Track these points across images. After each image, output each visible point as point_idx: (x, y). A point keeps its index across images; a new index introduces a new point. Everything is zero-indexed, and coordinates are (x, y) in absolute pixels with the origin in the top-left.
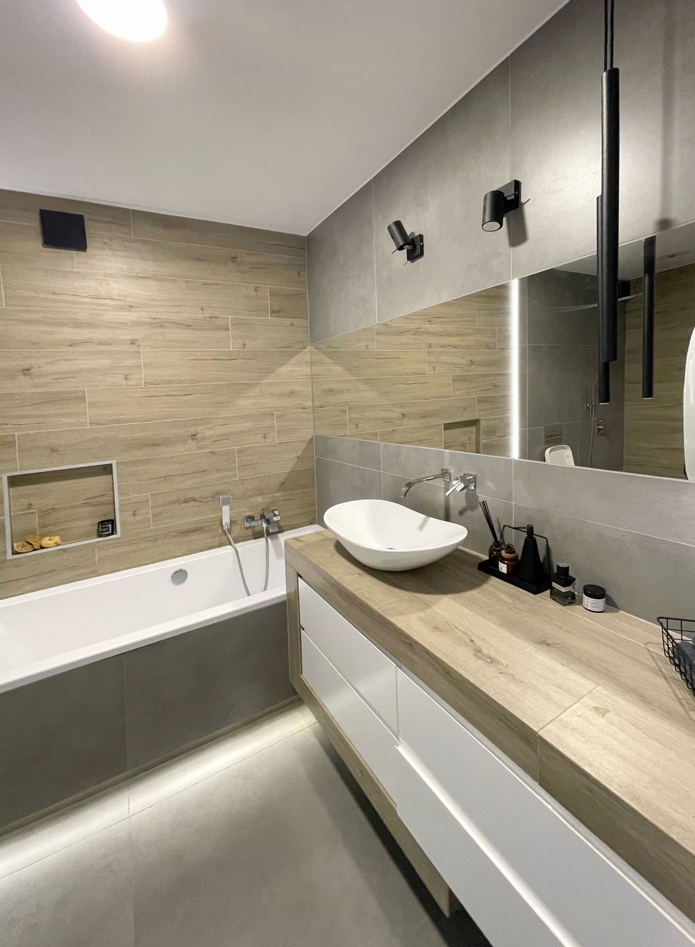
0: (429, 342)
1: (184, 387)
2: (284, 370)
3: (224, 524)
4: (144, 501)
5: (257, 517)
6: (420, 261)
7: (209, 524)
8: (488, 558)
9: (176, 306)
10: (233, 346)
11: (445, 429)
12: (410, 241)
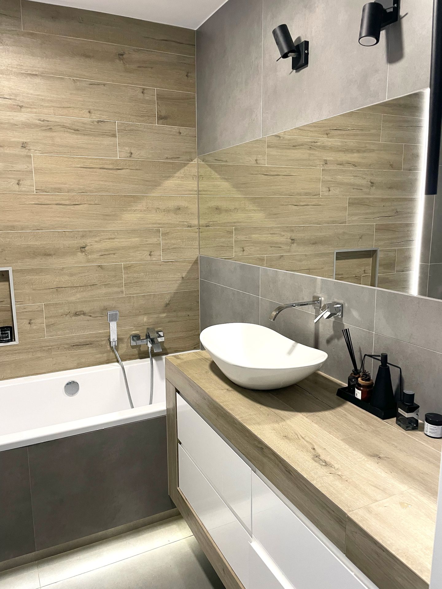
0: (325, 159)
1: (73, 196)
2: (170, 183)
3: (111, 340)
4: (38, 311)
5: (143, 336)
6: (304, 71)
7: (97, 339)
8: (347, 385)
9: (64, 108)
10: (120, 155)
11: (337, 259)
12: (294, 48)
